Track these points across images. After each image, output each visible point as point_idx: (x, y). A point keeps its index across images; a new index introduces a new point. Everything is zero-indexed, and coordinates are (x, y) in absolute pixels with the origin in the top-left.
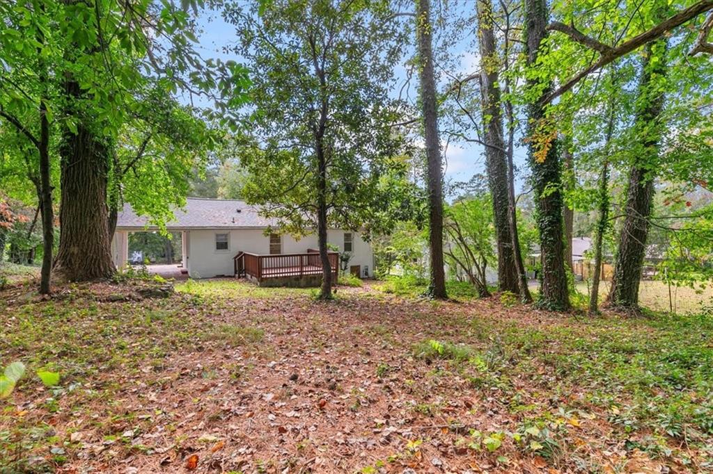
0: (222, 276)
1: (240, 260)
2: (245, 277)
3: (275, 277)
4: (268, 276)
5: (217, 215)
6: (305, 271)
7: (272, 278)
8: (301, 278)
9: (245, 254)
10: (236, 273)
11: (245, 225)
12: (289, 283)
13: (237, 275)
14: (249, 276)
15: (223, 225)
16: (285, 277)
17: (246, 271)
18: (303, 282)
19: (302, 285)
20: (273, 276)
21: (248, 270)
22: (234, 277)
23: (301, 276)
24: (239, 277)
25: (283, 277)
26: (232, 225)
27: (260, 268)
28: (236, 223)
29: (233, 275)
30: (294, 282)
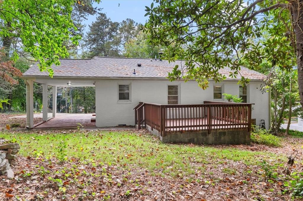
0: (124, 126)
1: (140, 110)
2: (145, 128)
3: (179, 131)
4: (172, 129)
5: (120, 68)
6: (214, 125)
7: (176, 131)
8: (209, 133)
9: (145, 105)
10: (136, 123)
11: (145, 76)
12: (195, 139)
13: (137, 125)
14: (149, 128)
15: (125, 76)
16: (191, 131)
17: (146, 122)
18: (211, 138)
19: (210, 141)
20: (178, 129)
21: (150, 122)
22: (134, 127)
23: (209, 131)
24: (140, 128)
25: (188, 131)
26: (133, 76)
27: (164, 119)
28: (137, 74)
29: (133, 124)
30: (201, 137)
